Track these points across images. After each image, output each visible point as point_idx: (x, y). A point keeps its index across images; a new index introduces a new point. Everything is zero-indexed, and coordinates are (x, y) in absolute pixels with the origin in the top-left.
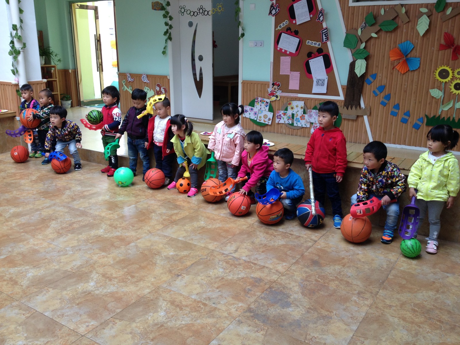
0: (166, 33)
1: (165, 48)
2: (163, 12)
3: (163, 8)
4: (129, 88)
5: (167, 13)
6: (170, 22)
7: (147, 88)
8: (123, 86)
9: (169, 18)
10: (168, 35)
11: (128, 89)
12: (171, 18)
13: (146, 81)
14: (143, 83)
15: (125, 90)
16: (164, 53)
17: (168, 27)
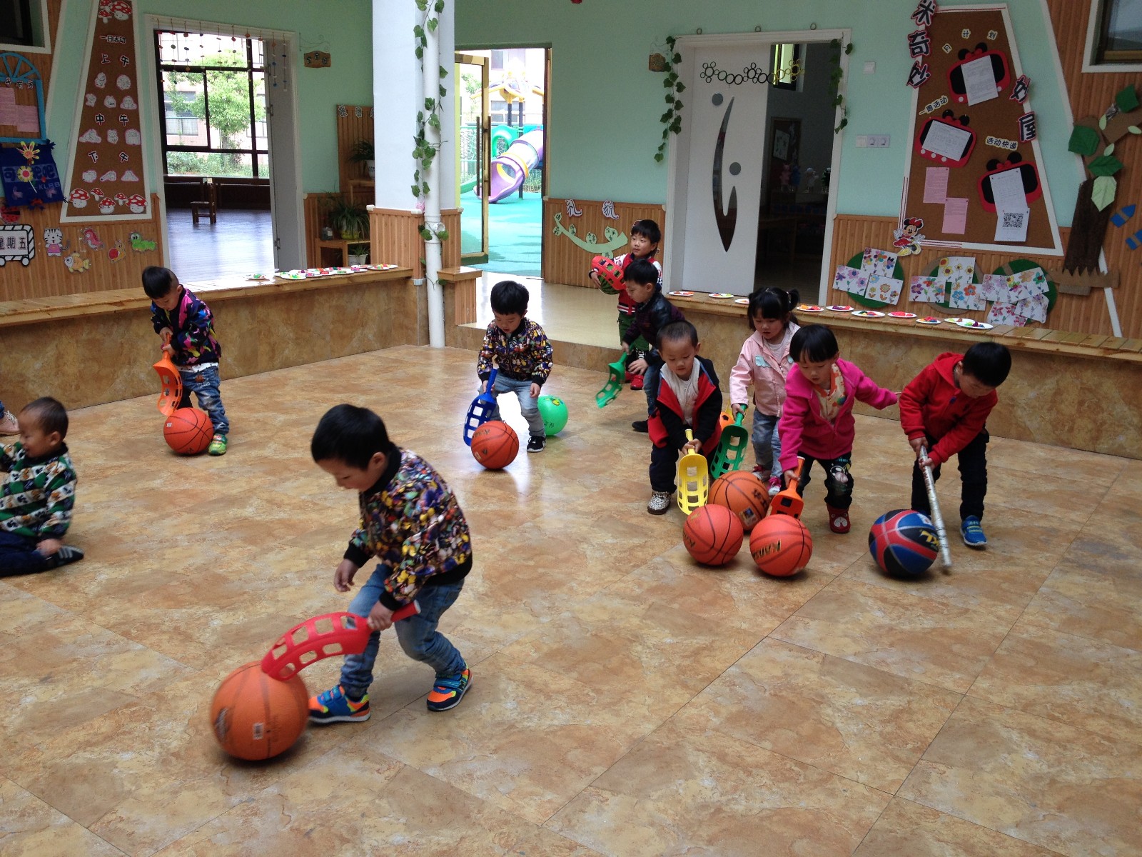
0: (666, 117)
1: (661, 148)
2: (665, 75)
3: (666, 67)
4: (570, 230)
5: (674, 76)
6: (677, 96)
7: (611, 229)
8: (554, 224)
9: (675, 88)
10: (672, 120)
11: (566, 232)
12: (680, 88)
13: (611, 214)
14: (603, 221)
15: (560, 233)
16: (659, 157)
17: (671, 106)
